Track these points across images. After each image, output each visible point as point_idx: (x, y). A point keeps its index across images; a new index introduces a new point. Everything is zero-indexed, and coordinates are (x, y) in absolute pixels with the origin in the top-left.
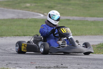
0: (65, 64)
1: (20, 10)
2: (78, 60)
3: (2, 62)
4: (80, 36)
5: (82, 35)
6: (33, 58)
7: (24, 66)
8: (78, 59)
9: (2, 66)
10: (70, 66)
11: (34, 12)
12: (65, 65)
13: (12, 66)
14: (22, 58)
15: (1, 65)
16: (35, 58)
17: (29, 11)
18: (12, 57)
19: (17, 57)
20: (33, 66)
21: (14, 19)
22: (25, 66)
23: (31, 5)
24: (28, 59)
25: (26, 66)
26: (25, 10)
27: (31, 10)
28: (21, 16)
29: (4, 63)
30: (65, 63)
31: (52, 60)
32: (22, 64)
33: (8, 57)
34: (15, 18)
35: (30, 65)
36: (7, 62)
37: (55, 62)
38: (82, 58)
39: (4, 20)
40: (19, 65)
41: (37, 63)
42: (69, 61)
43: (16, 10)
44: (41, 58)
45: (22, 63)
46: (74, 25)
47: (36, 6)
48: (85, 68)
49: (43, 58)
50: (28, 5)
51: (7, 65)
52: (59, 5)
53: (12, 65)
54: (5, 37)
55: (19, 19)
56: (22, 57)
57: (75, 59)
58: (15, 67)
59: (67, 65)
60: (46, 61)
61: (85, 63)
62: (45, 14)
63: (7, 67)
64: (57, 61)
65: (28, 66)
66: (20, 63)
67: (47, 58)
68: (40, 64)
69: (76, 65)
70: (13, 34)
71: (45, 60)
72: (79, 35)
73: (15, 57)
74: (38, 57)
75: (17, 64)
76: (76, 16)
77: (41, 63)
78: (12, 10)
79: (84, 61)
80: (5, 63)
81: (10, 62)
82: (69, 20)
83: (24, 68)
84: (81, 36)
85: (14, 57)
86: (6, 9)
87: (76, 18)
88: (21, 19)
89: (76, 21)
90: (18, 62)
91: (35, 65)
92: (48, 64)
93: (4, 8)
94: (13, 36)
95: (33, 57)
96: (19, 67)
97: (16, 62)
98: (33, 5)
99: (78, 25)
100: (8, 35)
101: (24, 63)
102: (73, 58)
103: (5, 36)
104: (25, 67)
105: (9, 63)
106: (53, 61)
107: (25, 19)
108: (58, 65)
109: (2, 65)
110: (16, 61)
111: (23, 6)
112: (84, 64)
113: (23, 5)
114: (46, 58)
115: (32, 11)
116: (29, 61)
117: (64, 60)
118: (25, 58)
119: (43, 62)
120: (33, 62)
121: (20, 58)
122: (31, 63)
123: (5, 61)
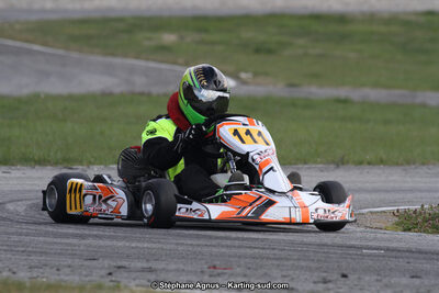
0: (356, 276)
1: (137, 58)
2: (411, 260)
3: (86, 263)
4: (402, 165)
5: (408, 163)
6: (214, 250)
7: (183, 278)
8: (407, 257)
9: (87, 279)
10: (377, 280)
12: (359, 278)
13: (134, 279)
14: (170, 250)
15: (86, 276)
16: (224, 250)
17: (175, 63)
18: (127, 244)
21: (111, 94)
23: (182, 38)
24: (195, 253)
25: (193, 278)
26: (154, 60)
27: (181, 61)
28: (140, 83)
29: (96, 268)
30: (355, 271)
31: (299, 259)
32: (171, 271)
33: (108, 243)
34: (117, 90)
35: (211, 276)
36: (106, 263)
37: (313, 265)
38: (426, 253)
39: (71, 97)
40: (162, 276)
41: (238, 270)
42: (370, 263)
43: (118, 61)
44: (248, 250)
45: (173, 267)
46: (368, 121)
47: (202, 42)
49: (256, 251)
50: (169, 38)
51: (110, 274)
52: (301, 41)
53: (134, 275)
54: (80, 167)
55: (133, 93)
56: (168, 247)
57: (396, 257)
59: (367, 278)
60: (275, 262)
62: (243, 75)
63: (112, 281)
64: (318, 261)
66: (164, 269)
67: (276, 252)
68: (248, 272)
69: (405, 280)
71: (268, 258)
72: (397, 164)
73: (139, 245)
75: (150, 270)
76: (376, 85)
77: (256, 269)
78: (100, 59)
80: (101, 268)
81: (120, 264)
82: (345, 101)
84: (407, 167)
85: (133, 245)
86: (75, 55)
87: (374, 94)
88: (142, 94)
90: (154, 265)
91: (232, 275)
92: (284, 273)
95: (214, 246)
97: (145, 265)
98: (191, 37)
100: (92, 160)
101: (182, 266)
102: (389, 253)
103: (81, 163)
105: (119, 267)
106: (304, 260)
107: (158, 96)
108: (329, 278)
109: (91, 275)
110: (148, 261)
111: (147, 43)
113: (150, 39)
114: (273, 252)
115: (186, 63)
116: (202, 259)
117: (349, 260)
118: (180, 248)
119: (261, 267)
120: (217, 263)
121: (163, 249)
122: (209, 268)
123: (101, 260)
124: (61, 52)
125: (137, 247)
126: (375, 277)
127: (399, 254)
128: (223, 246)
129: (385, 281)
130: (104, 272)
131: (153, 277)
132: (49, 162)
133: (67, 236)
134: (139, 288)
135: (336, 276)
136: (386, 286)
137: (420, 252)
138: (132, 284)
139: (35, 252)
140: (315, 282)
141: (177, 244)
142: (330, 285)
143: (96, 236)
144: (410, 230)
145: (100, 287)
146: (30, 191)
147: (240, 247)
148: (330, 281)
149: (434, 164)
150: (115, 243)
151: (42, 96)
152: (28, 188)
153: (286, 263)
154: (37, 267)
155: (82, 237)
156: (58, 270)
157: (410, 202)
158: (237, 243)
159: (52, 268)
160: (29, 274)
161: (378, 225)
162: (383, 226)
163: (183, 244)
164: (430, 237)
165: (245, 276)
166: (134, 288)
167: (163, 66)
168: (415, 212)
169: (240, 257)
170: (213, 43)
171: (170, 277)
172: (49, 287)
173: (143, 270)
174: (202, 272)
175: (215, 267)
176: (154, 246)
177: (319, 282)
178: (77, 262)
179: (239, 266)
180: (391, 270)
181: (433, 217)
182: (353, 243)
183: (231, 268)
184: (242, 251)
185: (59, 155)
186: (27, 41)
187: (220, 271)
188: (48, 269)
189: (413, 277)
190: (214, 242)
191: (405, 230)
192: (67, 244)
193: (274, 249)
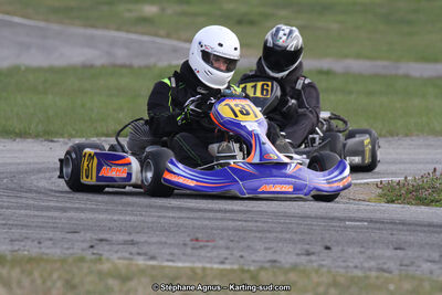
0: (340, 248)
1: (118, 29)
2: (395, 232)
3: (69, 236)
5: (392, 135)
6: (198, 222)
7: (167, 251)
8: (391, 229)
9: (71, 251)
10: (361, 252)
11: (179, 39)
12: (343, 250)
13: (117, 252)
14: (153, 223)
15: (68, 249)
16: (207, 222)
17: (156, 35)
18: (109, 217)
19: (128, 218)
20: (203, 252)
21: (92, 66)
22: (172, 254)
23: (163, 10)
24: (177, 225)
25: (176, 251)
26: (135, 32)
27: (162, 32)
28: (121, 55)
29: (77, 241)
30: (338, 243)
31: (282, 232)
32: (154, 244)
33: (89, 215)
34: (98, 62)
35: (193, 248)
36: (89, 235)
37: (300, 237)
38: (410, 224)
39: (52, 70)
40: (145, 249)
41: (221, 243)
42: (354, 235)
43: (99, 32)
44: (231, 224)
45: (155, 239)
46: (351, 93)
47: (184, 14)
48: (431, 261)
49: (239, 223)
50: (150, 10)
51: (92, 247)
53: (116, 248)
54: (62, 139)
55: (114, 66)
56: (151, 219)
57: (379, 229)
58: (127, 255)
59: (350, 250)
61: (427, 244)
63: (93, 254)
64: (302, 233)
65: (184, 254)
66: (146, 242)
67: (259, 224)
68: (231, 244)
69: (389, 252)
70: (95, 128)
71: (255, 231)
72: (380, 136)
73: (122, 218)
74: (217, 219)
75: (132, 243)
76: (358, 56)
77: (239, 242)
78: (81, 31)
79: (422, 235)
80: (83, 241)
81: (102, 236)
82: (328, 73)
83: (168, 260)
84: (390, 139)
85: (115, 218)
86: (55, 27)
87: (357, 65)
88: (123, 66)
89: (358, 77)
90: (136, 238)
91: (214, 247)
92: (267, 245)
93: (47, 20)
94: (97, 135)
95: (195, 218)
96: (145, 254)
97: (131, 238)
98: (172, 9)
99: (370, 94)
100: (74, 133)
101: (164, 239)
102: (372, 225)
103: (62, 136)
104: (169, 258)
105: (101, 240)
106: (288, 232)
107: (140, 68)
108: (313, 250)
109: (73, 248)
110: (130, 234)
111: (127, 15)
112: (421, 246)
113: (130, 11)
114: (255, 224)
115: (168, 36)
116: (184, 232)
117: (333, 233)
118: (162, 221)
119: (244, 239)
120: (200, 236)
121: (144, 222)
122: (192, 240)
123: (82, 233)
124: (42, 24)
125: (118, 220)
126: (359, 249)
127: (382, 226)
128: (205, 219)
129: (369, 252)
130: (86, 245)
131: (134, 249)
132: (30, 134)
133: (48, 209)
134: (121, 261)
135: (318, 248)
136: (370, 258)
137: (403, 223)
138: (115, 256)
139: (16, 225)
140: (298, 255)
141: (159, 217)
142: (313, 258)
143: (77, 209)
144: (393, 202)
145: (82, 260)
146: (10, 164)
147: (222, 219)
148: (313, 253)
149: (418, 135)
150: (96, 215)
151: (23, 68)
152: (9, 161)
153: (268, 235)
154: (18, 240)
155: (64, 210)
156: (40, 243)
157: (394, 174)
158: (219, 215)
159: (33, 241)
160: (9, 248)
161: (361, 197)
162: (367, 198)
163: (165, 217)
164: (413, 208)
165: (228, 248)
166: (117, 261)
167: (146, 38)
168: (398, 183)
169: (223, 229)
170: (195, 15)
171: (153, 250)
172: (30, 260)
173: (125, 243)
174: (185, 245)
175: (197, 240)
176: (136, 218)
177: (302, 254)
178: (58, 235)
179: (222, 239)
180: (374, 242)
181: (417, 189)
182: (336, 214)
183: (213, 241)
184: (225, 223)
185: (40, 128)
186: (8, 14)
187: (201, 244)
188: (29, 243)
189: (396, 249)
190: (196, 215)
191: (388, 202)
192: (49, 217)
193: (256, 221)
